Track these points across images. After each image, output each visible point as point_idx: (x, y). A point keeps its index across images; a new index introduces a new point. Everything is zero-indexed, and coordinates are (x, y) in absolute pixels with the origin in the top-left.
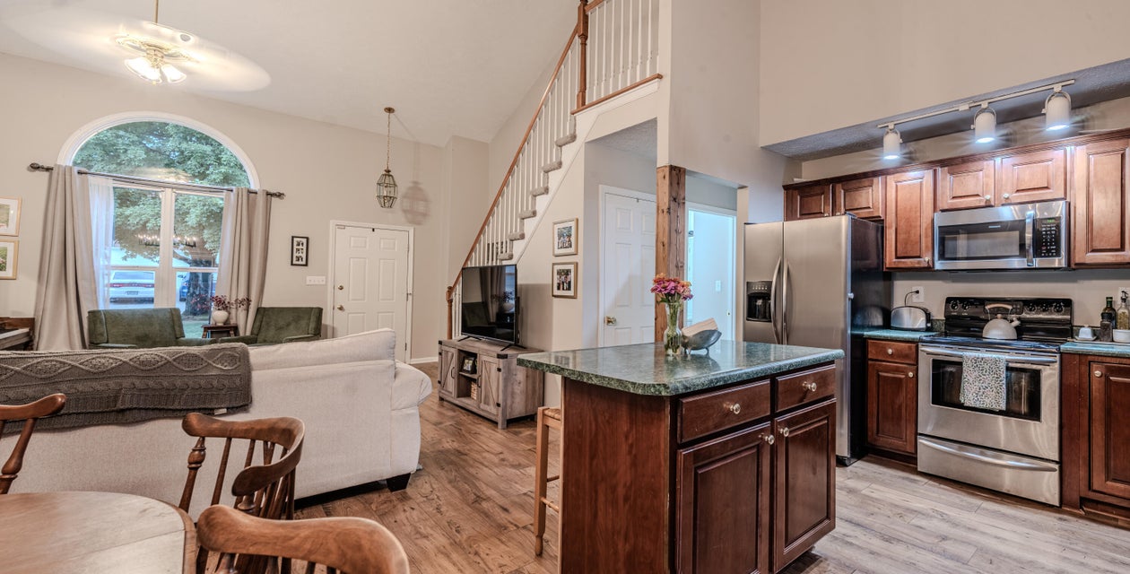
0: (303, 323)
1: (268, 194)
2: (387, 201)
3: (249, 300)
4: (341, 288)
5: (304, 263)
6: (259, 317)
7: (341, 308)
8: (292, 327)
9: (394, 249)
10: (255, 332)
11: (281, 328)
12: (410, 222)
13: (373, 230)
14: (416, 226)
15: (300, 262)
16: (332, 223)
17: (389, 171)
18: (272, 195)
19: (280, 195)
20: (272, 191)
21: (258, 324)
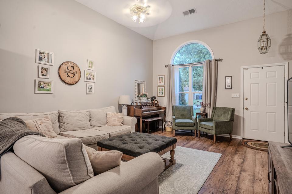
0: (226, 114)
1: (216, 60)
2: (264, 49)
3: (210, 104)
4: (247, 99)
5: (230, 88)
6: (214, 110)
7: (247, 109)
8: (222, 116)
9: (275, 76)
10: (212, 117)
11: (219, 116)
12: (285, 60)
13: (262, 68)
14: (290, 61)
15: (229, 88)
16: (242, 68)
17: (265, 32)
18: (218, 60)
19: (220, 60)
20: (217, 59)
21: (213, 113)
